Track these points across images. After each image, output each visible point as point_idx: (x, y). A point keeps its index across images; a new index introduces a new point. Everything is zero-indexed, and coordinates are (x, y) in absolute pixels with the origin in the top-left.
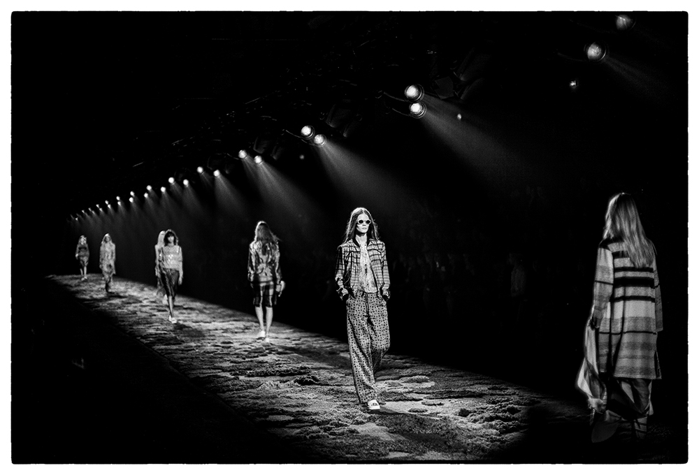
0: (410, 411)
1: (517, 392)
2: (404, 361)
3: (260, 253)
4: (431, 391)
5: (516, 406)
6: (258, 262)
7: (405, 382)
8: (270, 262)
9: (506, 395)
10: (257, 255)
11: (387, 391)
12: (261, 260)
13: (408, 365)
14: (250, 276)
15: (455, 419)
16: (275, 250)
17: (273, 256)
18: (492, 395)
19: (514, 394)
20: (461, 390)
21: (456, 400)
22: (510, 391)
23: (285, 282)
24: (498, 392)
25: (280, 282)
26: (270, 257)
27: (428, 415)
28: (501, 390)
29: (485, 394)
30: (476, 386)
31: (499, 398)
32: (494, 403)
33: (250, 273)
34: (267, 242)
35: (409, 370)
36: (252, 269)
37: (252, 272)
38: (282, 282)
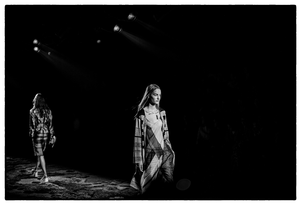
0: (32, 183)
1: (79, 172)
2: (27, 160)
3: (38, 116)
4: (41, 173)
5: (79, 179)
6: (37, 123)
7: (29, 170)
8: (46, 123)
9: (74, 174)
10: (36, 117)
11: (21, 174)
12: (39, 121)
13: (29, 162)
14: (31, 133)
15: (54, 186)
16: (49, 114)
17: (48, 118)
18: (68, 174)
19: (78, 173)
20: (54, 172)
21: (53, 177)
22: (76, 172)
23: (56, 136)
24: (71, 173)
25: (53, 137)
26: (46, 119)
27: (41, 184)
28: (72, 172)
29: (65, 174)
30: (61, 170)
31: (71, 175)
32: (69, 178)
33: (31, 131)
34: (43, 108)
35: (30, 165)
36: (33, 128)
37: (33, 130)
38: (54, 137)
